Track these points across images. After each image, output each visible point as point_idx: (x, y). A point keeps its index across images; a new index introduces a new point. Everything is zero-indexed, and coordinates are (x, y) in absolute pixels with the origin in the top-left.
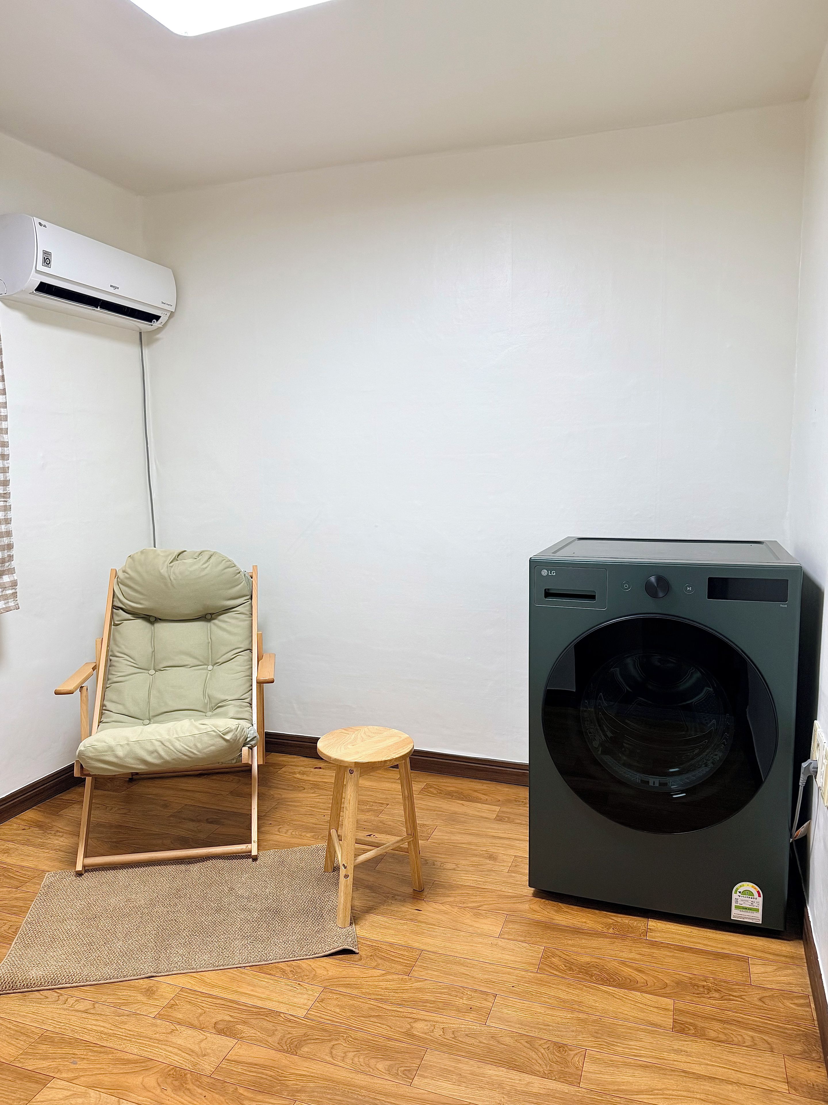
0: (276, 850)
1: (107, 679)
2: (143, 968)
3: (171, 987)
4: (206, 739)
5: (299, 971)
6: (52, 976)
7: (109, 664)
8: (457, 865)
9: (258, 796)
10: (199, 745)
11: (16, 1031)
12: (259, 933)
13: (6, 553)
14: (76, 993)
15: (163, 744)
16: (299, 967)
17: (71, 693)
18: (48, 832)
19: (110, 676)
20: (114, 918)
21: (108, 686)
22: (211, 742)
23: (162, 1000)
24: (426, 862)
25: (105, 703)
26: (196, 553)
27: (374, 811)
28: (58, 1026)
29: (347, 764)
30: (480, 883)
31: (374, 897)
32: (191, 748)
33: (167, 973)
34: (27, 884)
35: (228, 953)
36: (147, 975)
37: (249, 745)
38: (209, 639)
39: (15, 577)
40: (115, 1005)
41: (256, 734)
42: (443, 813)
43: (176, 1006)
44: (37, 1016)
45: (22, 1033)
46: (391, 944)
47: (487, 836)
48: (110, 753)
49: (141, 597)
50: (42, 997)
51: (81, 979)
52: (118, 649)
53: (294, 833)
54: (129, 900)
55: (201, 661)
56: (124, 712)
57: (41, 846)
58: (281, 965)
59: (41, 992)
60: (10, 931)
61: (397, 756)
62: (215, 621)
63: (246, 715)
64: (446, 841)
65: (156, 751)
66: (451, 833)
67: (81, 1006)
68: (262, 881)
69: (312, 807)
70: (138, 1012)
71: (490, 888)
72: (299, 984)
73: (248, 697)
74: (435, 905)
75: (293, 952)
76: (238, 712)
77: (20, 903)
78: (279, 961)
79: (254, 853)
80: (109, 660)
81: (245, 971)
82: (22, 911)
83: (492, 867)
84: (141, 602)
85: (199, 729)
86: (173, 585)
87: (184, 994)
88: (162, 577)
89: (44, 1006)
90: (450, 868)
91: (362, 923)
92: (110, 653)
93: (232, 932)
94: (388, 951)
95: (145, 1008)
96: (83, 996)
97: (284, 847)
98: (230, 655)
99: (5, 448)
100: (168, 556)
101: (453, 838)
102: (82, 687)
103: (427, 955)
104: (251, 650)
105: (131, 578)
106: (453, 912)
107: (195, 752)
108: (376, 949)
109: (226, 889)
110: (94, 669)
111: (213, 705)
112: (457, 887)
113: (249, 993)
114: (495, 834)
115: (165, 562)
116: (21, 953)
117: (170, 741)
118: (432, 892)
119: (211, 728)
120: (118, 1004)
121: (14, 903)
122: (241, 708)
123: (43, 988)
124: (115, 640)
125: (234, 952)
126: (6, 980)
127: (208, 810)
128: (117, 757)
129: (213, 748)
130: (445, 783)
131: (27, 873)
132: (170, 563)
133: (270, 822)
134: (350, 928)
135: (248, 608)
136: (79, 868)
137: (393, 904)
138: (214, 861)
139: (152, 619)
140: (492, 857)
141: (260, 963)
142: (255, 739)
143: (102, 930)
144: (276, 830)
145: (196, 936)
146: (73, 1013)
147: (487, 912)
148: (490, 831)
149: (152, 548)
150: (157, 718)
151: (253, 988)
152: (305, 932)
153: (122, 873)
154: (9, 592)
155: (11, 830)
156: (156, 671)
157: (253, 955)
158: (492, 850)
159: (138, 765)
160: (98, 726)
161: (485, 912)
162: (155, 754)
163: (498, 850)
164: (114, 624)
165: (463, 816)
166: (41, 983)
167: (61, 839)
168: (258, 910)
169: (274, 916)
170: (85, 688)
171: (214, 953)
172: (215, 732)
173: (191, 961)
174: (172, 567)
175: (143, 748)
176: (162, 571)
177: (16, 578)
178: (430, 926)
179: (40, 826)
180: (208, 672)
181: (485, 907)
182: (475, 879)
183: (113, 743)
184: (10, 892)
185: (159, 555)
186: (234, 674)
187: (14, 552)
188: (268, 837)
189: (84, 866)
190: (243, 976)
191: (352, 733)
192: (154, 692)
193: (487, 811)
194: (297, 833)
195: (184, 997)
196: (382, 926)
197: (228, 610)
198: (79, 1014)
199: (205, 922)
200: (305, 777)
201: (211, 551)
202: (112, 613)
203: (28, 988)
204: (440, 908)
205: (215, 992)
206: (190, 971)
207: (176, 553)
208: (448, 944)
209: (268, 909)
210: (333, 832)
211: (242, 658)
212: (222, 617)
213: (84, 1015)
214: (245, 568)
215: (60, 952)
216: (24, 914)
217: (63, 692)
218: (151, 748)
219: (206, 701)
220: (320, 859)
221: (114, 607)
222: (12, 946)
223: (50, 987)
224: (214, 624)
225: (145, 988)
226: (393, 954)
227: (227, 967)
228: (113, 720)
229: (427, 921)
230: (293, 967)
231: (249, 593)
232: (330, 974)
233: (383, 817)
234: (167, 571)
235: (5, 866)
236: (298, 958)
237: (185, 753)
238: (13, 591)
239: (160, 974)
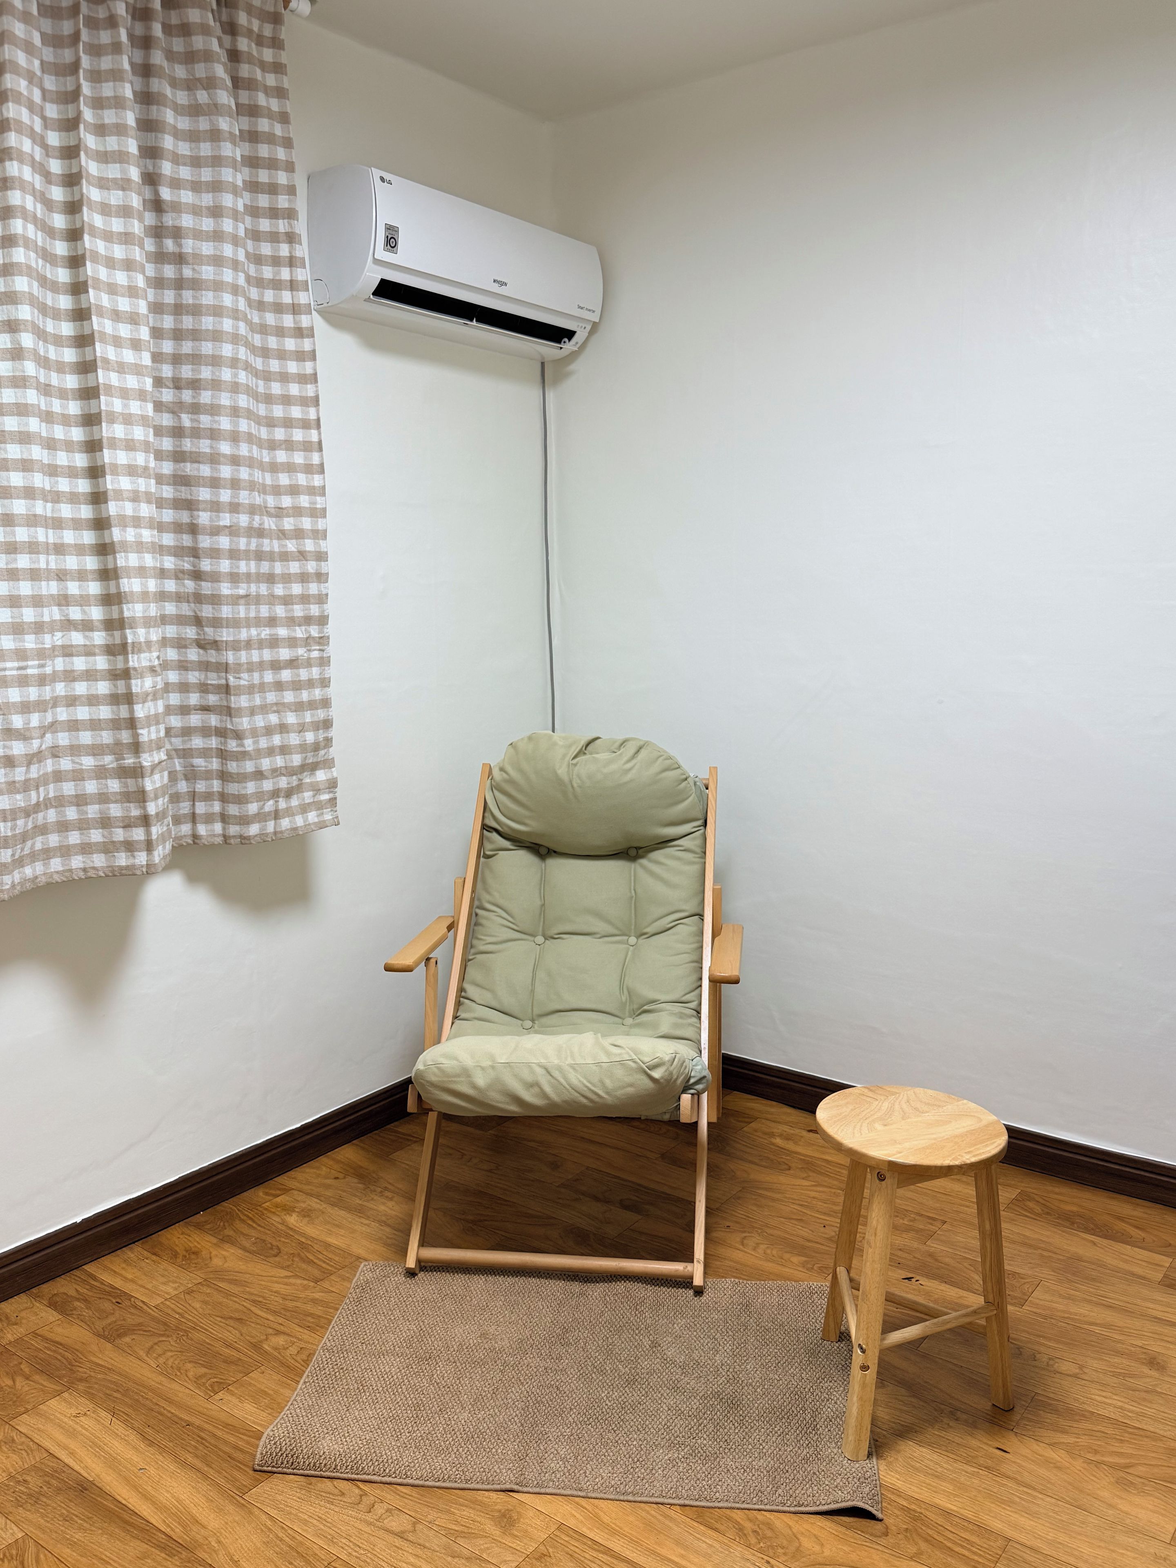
0: (737, 1280)
1: (469, 946)
2: (498, 1471)
3: (542, 1517)
4: (619, 1073)
5: (769, 1533)
6: (354, 1456)
7: (474, 922)
8: (1081, 1367)
9: (708, 1169)
10: (608, 1083)
11: (290, 1546)
12: (699, 1441)
13: (321, 735)
14: (389, 1497)
15: (549, 1072)
16: (769, 1526)
17: (408, 969)
18: (372, 1188)
19: (475, 942)
20: (458, 1364)
21: (471, 957)
22: (628, 1079)
23: (525, 1541)
24: (1019, 1352)
25: (466, 986)
26: (615, 742)
27: (918, 1231)
28: (354, 1554)
29: (873, 1163)
30: (1130, 1414)
31: (914, 1407)
32: (594, 1085)
33: (537, 1490)
34: (332, 1277)
35: (643, 1471)
36: (503, 1487)
37: (692, 1091)
38: (633, 892)
39: (335, 772)
40: (449, 1533)
41: (706, 1073)
42: (1054, 1256)
43: (548, 1559)
44: (324, 1525)
45: (298, 1553)
46: (947, 1514)
47: (1144, 1316)
48: (462, 1079)
49: (526, 813)
50: (336, 1492)
51: (397, 1472)
52: (487, 897)
53: (769, 1251)
54: (483, 1335)
55: (617, 928)
56: (494, 1004)
57: (360, 1211)
58: (738, 1516)
59: (336, 1482)
60: (298, 1359)
61: (973, 1160)
62: (644, 861)
63: (689, 1033)
64: (1059, 1314)
65: (537, 1084)
66: (1069, 1298)
67: (395, 1523)
68: (709, 1337)
69: (802, 1205)
70: (485, 1556)
71: (1152, 1430)
72: (768, 1562)
73: (693, 999)
74: (1035, 1446)
75: (760, 1494)
76: (676, 1026)
77: (318, 1310)
78: (734, 1505)
79: (698, 1281)
80: (474, 914)
81: (672, 1513)
82: (319, 1325)
83: (1156, 1385)
84: (527, 821)
85: (608, 1053)
86: (576, 797)
87: (563, 1537)
88: (560, 781)
89: (337, 1509)
90: (1069, 1372)
91: (891, 1456)
92: (476, 903)
93: (652, 1430)
94: (940, 1528)
95: (497, 1550)
96: (398, 1503)
97: (750, 1277)
98: (665, 922)
99: (323, 563)
100: (570, 746)
101: (1074, 1309)
102: (428, 959)
103: (1018, 1552)
104: (701, 916)
105: (511, 782)
106: (1072, 1468)
107: (601, 1093)
108: (916, 1518)
109: (647, 1342)
110: (450, 927)
111: (635, 1006)
112: (1083, 1416)
113: (676, 1559)
114: (1159, 1315)
115: (564, 756)
116: (311, 1403)
117: (560, 1069)
118: (1030, 1416)
119: (628, 1053)
120: (452, 1532)
121: (309, 1308)
122: (681, 1018)
123: (338, 1474)
124: (484, 882)
125: (654, 1472)
126: (284, 1449)
127: (625, 1183)
128: (475, 1087)
129: (630, 1090)
130: (1057, 1194)
131: (333, 1257)
132: (574, 758)
133: (728, 1224)
134: (867, 1464)
135: (699, 842)
136: (411, 1263)
137: (951, 1427)
138: (629, 1285)
139: (543, 851)
140: (1154, 1362)
141: (698, 1503)
142: (704, 1081)
143: (438, 1384)
144: (738, 1239)
145: (590, 1427)
146: (381, 1533)
147: (1146, 1482)
148: (1152, 1306)
149: (546, 732)
150: (544, 1020)
151: (683, 1552)
152: (783, 1457)
153: (479, 1282)
154: (325, 797)
155: (318, 1176)
156: (546, 939)
157: (687, 1484)
158: (1156, 1347)
159: (508, 1103)
160: (453, 1023)
161: (1142, 1480)
162: (537, 1089)
163: (1169, 1349)
164: (483, 855)
165: (1094, 1267)
166: (336, 1466)
167: (390, 1204)
168: (701, 1395)
169: (729, 1412)
170: (433, 961)
171: (619, 1466)
172: (635, 1062)
173: (578, 1475)
174: (575, 765)
175: (516, 1076)
176: (559, 772)
177: (335, 775)
178: (1025, 1489)
179: (362, 1176)
180: (628, 949)
181: (1141, 1470)
182: (1120, 1404)
183: (469, 1062)
184: (306, 1288)
185: (555, 744)
186: (672, 955)
187: (333, 733)
188: (722, 1251)
189: (419, 1261)
190: (667, 1522)
191: (883, 1098)
192: (541, 975)
193: (1144, 1264)
194: (774, 1252)
195: (562, 1542)
196: (930, 1471)
197: (665, 842)
198: (390, 1538)
199: (607, 1402)
200: (790, 1146)
201: (640, 740)
202: (482, 838)
203: (315, 1470)
204: (1046, 1454)
205: (616, 1545)
206: (575, 1493)
207: (583, 742)
208: (1062, 1538)
209: (717, 1395)
210: (841, 1271)
211: (686, 929)
212: (657, 855)
213: (398, 1542)
214: (696, 770)
215: (370, 1413)
216: (323, 1330)
217: (396, 967)
218: (529, 1078)
219: (624, 999)
220: (814, 1311)
221: (485, 827)
222: (300, 1386)
223: (350, 1476)
224: (642, 866)
225: (500, 1511)
226: (950, 1535)
227: (639, 1499)
228: (476, 1015)
229: (1019, 1478)
230: (757, 1523)
231: (700, 815)
232: (827, 1553)
233: (934, 1246)
234: (568, 771)
235: (303, 1240)
236: (768, 1507)
237: (583, 1092)
238: (331, 795)
239: (525, 1489)
